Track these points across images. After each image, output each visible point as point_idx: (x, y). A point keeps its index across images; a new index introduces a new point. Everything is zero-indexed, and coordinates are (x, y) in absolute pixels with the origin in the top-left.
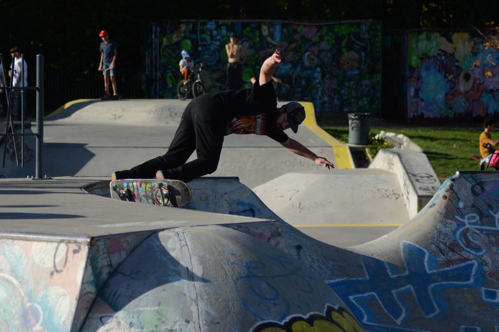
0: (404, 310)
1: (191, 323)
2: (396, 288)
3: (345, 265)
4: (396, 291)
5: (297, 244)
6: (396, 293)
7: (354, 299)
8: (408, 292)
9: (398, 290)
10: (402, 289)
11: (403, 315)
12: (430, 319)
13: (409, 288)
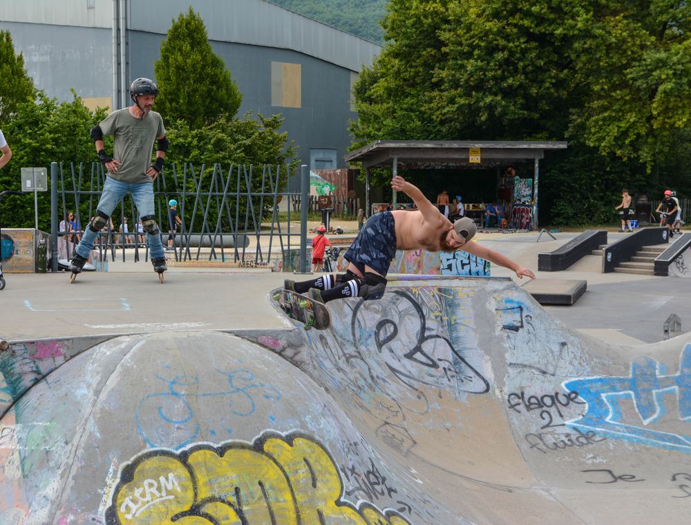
0: (658, 410)
1: (70, 445)
2: (658, 388)
3: (611, 363)
4: (657, 391)
5: (563, 341)
6: (656, 393)
7: (606, 397)
8: (672, 393)
9: (660, 391)
10: (666, 389)
11: (655, 416)
12: (684, 421)
13: (674, 389)
